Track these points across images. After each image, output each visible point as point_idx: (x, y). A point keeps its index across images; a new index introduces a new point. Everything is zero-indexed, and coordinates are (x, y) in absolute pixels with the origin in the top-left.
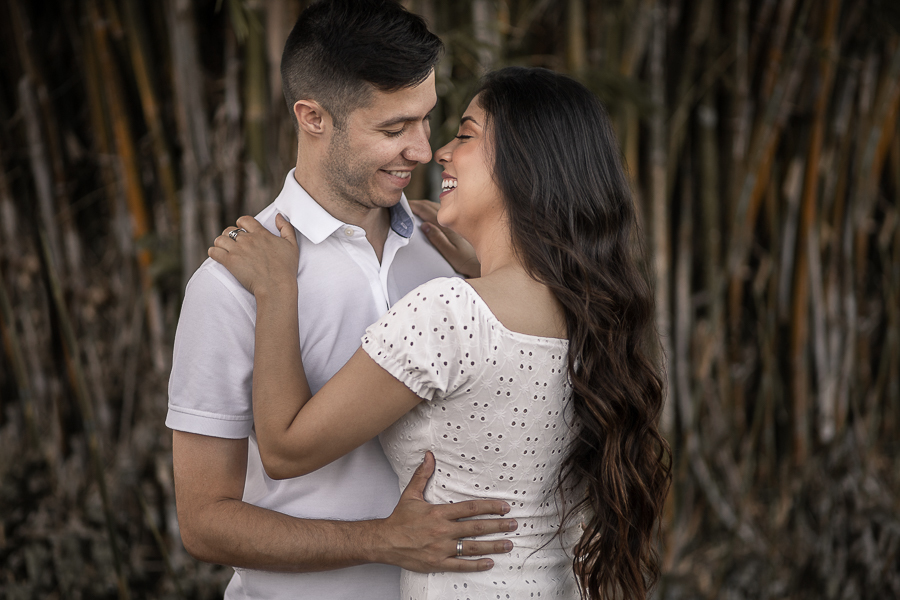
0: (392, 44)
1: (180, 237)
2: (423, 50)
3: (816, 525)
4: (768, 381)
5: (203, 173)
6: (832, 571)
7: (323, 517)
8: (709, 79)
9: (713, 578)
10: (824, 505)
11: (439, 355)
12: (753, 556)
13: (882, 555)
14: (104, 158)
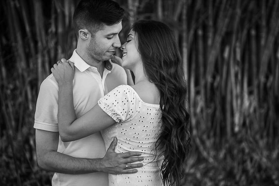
0: (111, 11)
1: (37, 68)
2: (119, 13)
3: (233, 158)
4: (218, 113)
5: (44, 49)
6: (238, 172)
7: (83, 157)
8: (201, 21)
9: (201, 174)
10: (235, 152)
11: (124, 110)
12: (213, 167)
13: (253, 167)
14: (14, 44)
